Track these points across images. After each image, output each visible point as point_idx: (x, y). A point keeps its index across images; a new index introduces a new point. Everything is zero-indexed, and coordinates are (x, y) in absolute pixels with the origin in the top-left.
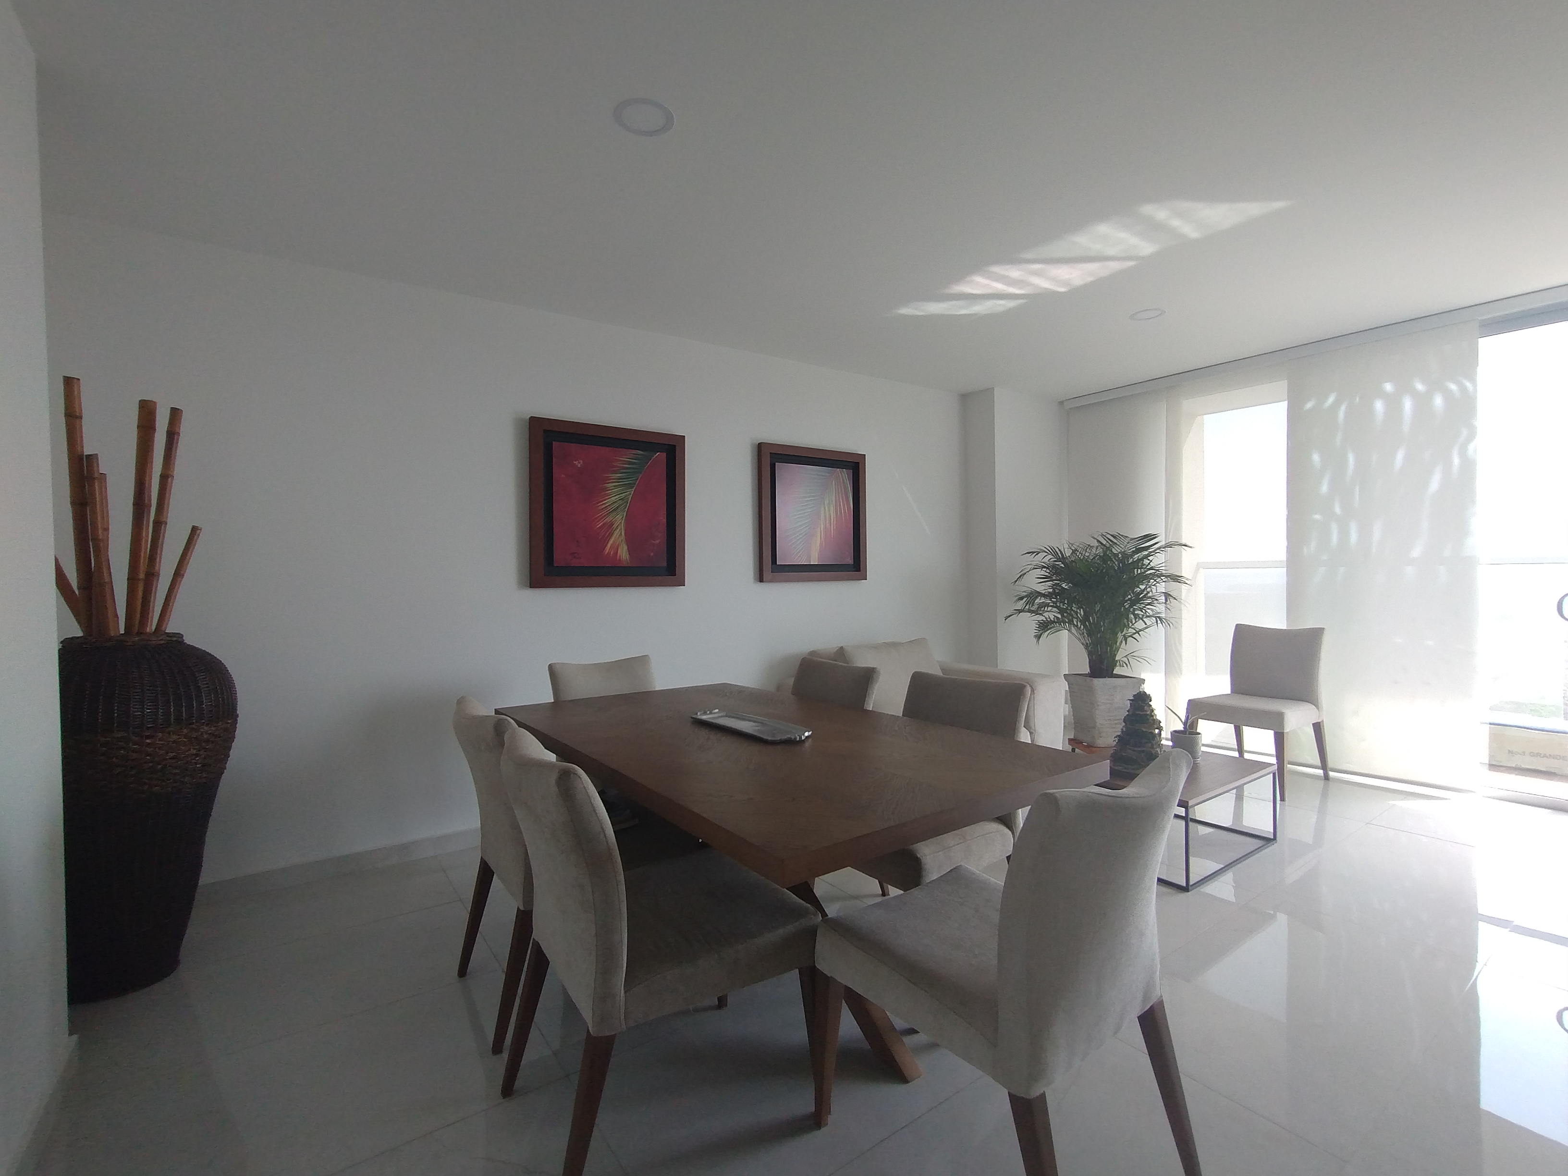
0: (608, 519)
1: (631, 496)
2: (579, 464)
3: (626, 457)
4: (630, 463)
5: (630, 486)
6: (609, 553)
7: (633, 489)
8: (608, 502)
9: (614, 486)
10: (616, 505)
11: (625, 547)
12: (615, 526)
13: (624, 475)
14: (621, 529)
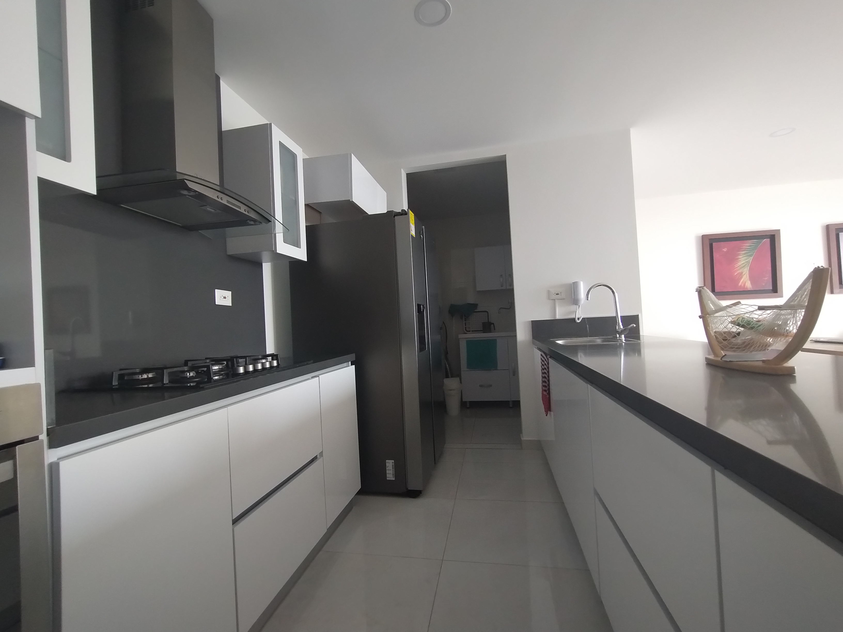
0: (740, 271)
1: (751, 260)
2: (725, 250)
3: (748, 244)
4: (751, 246)
5: (751, 256)
6: (741, 285)
7: (752, 257)
8: (740, 264)
9: (743, 257)
10: (744, 265)
11: (749, 282)
12: (744, 273)
13: (747, 251)
14: (747, 275)
